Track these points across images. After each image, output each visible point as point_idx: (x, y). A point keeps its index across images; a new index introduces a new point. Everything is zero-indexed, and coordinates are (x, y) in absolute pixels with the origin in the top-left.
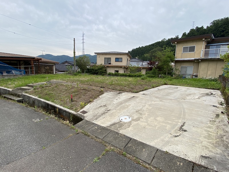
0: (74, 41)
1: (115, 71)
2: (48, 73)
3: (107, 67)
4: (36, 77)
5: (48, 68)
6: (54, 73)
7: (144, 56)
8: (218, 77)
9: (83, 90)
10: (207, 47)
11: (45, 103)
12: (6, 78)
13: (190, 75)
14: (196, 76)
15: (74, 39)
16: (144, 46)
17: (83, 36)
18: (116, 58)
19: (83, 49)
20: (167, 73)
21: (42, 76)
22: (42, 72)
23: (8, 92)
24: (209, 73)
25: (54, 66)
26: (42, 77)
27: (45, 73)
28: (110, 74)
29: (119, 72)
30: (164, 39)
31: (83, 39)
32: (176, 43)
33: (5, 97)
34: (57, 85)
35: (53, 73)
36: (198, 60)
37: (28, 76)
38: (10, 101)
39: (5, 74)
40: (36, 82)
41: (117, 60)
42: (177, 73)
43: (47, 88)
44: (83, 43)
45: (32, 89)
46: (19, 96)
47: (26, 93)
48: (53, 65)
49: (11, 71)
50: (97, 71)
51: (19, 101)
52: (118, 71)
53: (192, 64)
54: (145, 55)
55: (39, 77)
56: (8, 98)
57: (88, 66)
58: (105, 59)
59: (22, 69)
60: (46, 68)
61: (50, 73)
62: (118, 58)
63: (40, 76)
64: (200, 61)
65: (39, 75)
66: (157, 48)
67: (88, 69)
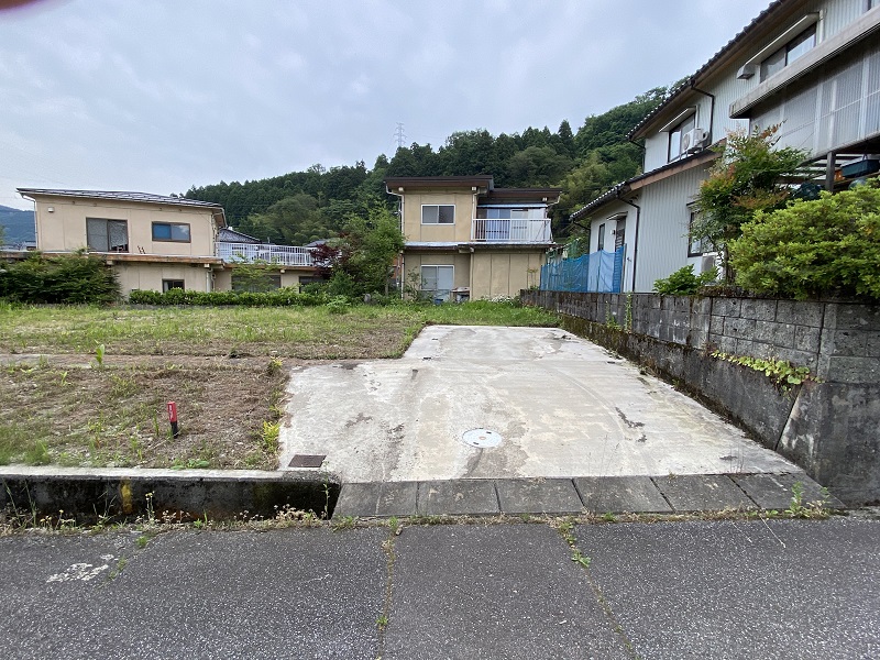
1: (164, 281)
3: (117, 263)
7: (251, 223)
8: (518, 294)
10: (481, 212)
13: (448, 292)
14: (465, 295)
16: (243, 184)
18: (154, 224)
20: (387, 289)
24: (495, 285)
28: (141, 300)
29: (188, 288)
30: (318, 166)
32: (401, 189)
36: (467, 247)
41: (162, 232)
42: (417, 288)
50: (54, 283)
52: (180, 284)
53: (449, 259)
54: (249, 218)
58: (90, 223)
62: (168, 225)
64: (473, 250)
66: (298, 195)
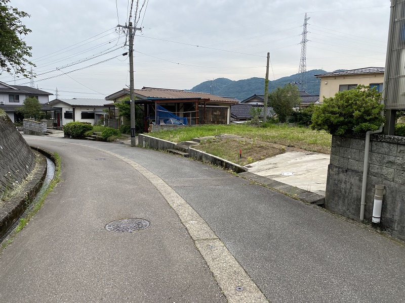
0: (268, 57)
2: (218, 123)
4: (201, 129)
5: (218, 113)
6: (228, 123)
9: (259, 147)
11: (213, 157)
12: (165, 129)
15: (268, 54)
17: (305, 24)
18: (371, 85)
19: (304, 59)
21: (209, 127)
22: (208, 121)
23: (172, 146)
25: (229, 110)
26: (209, 130)
27: (213, 122)
31: (305, 33)
33: (170, 152)
34: (228, 140)
35: (226, 122)
37: (190, 128)
38: (177, 156)
39: (162, 124)
40: (202, 135)
43: (216, 143)
44: (304, 42)
45: (199, 144)
46: (185, 151)
47: (193, 147)
48: (227, 108)
49: (168, 120)
51: (185, 156)
55: (205, 129)
56: (174, 153)
57: (295, 107)
59: (181, 116)
60: (216, 113)
61: (222, 123)
62: (378, 84)
63: (206, 127)
65: (204, 126)
67: (295, 114)
